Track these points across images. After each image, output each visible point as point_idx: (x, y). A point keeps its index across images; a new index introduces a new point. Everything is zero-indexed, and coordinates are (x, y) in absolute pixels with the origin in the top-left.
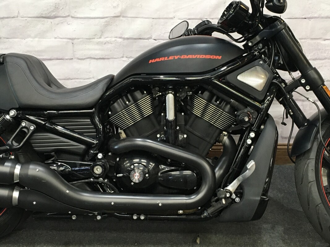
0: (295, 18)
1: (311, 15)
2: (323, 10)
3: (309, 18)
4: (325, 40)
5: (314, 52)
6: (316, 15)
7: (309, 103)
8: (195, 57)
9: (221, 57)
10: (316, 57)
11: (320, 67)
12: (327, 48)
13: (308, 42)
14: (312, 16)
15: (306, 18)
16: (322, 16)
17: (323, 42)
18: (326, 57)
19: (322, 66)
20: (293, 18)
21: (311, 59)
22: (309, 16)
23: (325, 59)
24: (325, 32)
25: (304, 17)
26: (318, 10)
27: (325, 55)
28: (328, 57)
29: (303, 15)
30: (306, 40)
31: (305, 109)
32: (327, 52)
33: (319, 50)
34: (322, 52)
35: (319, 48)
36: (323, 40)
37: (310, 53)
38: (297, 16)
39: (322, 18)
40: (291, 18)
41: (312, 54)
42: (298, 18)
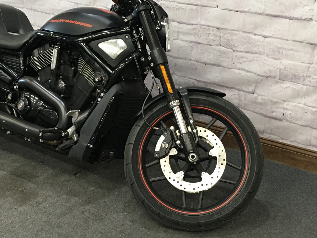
0: (229, 9)
1: (242, 8)
2: (252, 5)
3: (241, 12)
4: (255, 35)
5: (246, 45)
6: (246, 10)
7: (244, 94)
8: (73, 23)
9: (92, 26)
10: (248, 50)
11: (252, 60)
12: (257, 43)
13: (241, 35)
14: (243, 10)
15: (238, 12)
16: (252, 11)
17: (254, 37)
18: (257, 52)
19: (253, 60)
20: (227, 9)
21: (244, 51)
22: (241, 10)
23: (256, 53)
24: (255, 27)
25: (236, 9)
26: (247, 5)
27: (256, 49)
28: (258, 52)
29: (236, 8)
30: (239, 32)
31: (240, 98)
32: (258, 47)
33: (251, 43)
34: (253, 46)
35: (251, 42)
36: (253, 35)
37: (243, 46)
38: (230, 8)
39: (252, 13)
40: (226, 9)
41: (245, 47)
42: (231, 10)
